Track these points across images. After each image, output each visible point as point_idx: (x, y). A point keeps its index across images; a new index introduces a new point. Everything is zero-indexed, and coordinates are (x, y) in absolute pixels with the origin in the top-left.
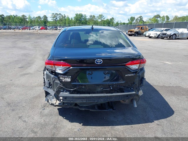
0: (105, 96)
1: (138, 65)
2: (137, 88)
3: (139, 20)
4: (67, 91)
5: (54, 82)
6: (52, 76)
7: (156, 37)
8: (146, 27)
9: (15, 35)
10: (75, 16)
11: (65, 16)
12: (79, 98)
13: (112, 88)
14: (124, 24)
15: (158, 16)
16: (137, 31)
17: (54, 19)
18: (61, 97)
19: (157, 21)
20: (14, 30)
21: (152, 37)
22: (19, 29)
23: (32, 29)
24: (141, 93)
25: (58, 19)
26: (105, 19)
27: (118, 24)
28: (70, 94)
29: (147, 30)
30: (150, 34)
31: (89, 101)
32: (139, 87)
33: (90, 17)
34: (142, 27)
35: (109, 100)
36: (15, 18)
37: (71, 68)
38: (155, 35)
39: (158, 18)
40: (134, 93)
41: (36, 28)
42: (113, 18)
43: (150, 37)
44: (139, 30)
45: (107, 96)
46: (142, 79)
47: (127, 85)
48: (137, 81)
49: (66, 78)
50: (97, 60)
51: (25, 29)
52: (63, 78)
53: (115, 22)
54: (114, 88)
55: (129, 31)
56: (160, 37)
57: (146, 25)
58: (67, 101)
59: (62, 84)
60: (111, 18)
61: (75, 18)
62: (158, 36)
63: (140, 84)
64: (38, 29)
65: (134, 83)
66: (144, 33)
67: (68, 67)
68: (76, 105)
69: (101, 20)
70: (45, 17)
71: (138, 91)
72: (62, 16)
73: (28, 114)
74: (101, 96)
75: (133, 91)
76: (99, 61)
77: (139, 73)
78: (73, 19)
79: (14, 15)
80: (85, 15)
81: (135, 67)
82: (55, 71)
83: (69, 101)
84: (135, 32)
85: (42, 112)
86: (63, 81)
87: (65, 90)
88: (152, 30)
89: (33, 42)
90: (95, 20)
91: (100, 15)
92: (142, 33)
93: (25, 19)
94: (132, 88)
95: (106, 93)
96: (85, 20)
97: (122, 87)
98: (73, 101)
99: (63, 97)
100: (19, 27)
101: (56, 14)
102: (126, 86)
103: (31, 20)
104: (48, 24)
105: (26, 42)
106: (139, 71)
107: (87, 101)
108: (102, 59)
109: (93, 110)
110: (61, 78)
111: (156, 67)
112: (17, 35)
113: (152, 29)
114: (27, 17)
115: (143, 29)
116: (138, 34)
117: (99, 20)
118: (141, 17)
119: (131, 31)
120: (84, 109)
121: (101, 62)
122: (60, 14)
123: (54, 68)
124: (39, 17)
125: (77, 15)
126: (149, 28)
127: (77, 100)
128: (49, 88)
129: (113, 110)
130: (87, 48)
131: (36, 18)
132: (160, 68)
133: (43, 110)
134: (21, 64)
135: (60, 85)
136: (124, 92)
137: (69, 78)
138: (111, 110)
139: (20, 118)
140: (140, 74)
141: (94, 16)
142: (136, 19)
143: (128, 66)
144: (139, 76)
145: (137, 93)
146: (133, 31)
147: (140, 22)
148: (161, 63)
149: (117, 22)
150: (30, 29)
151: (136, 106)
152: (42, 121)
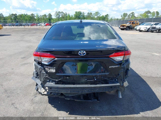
0: (89, 87)
1: (122, 57)
2: (121, 80)
3: (131, 16)
4: (52, 81)
5: (40, 72)
6: (39, 67)
7: (146, 31)
8: (137, 22)
9: (25, 30)
10: (75, 13)
11: (66, 14)
12: (63, 89)
13: (96, 79)
14: (118, 19)
15: (149, 12)
16: (129, 25)
17: (58, 16)
18: (47, 87)
19: (148, 16)
20: (24, 26)
21: (143, 30)
22: (28, 26)
23: (39, 26)
24: (126, 84)
25: (61, 16)
26: (101, 16)
27: (112, 20)
28: (55, 84)
29: (138, 24)
30: (141, 28)
31: (73, 91)
32: (123, 78)
33: (88, 14)
34: (133, 22)
35: (93, 91)
36: (26, 16)
37: (56, 59)
38: (146, 29)
39: (148, 14)
40: (118, 84)
41: (42, 24)
42: (108, 15)
43: (140, 31)
44: (131, 25)
45: (91, 87)
46: (127, 70)
47: (112, 77)
48: (122, 73)
49: (51, 69)
50: (81, 52)
51: (33, 25)
52: (48, 69)
53: (110, 18)
54: (98, 79)
55: (121, 26)
56: (150, 30)
57: (137, 20)
58: (52, 91)
59: (47, 75)
60: (106, 15)
61: (74, 15)
62: (148, 30)
63: (125, 76)
64: (44, 25)
65: (118, 75)
66: (135, 27)
67: (53, 58)
68: (62, 94)
69: (97, 17)
70: (50, 15)
71: (123, 83)
72: (64, 14)
73: (20, 101)
74: (85, 87)
75: (117, 82)
76: (82, 52)
77: (123, 65)
78: (73, 16)
79: (24, 14)
80: (83, 13)
81: (119, 58)
82: (41, 62)
83: (54, 91)
84: (127, 27)
85: (33, 99)
86: (49, 72)
87: (51, 81)
88: (143, 25)
89: (38, 36)
90: (92, 17)
91: (96, 12)
92: (133, 27)
93: (33, 17)
94: (117, 80)
95: (91, 84)
96: (83, 17)
97: (106, 79)
98: (58, 91)
99: (48, 87)
100: (29, 24)
101: (59, 12)
102: (110, 77)
103: (38, 17)
104: (52, 21)
105: (32, 36)
106: (123, 62)
107: (71, 91)
108: (85, 51)
109: (78, 100)
110: (47, 69)
111: (144, 58)
112: (26, 30)
113: (142, 23)
114: (36, 15)
115: (134, 24)
116: (129, 28)
117: (96, 17)
118: (133, 13)
119: (123, 26)
120: (69, 99)
121: (84, 54)
122: (62, 12)
123: (40, 59)
124: (45, 15)
125: (76, 12)
126: (140, 23)
127: (62, 91)
128: (36, 78)
129: (98, 100)
130: (74, 40)
131: (43, 16)
132: (148, 59)
133: (35, 97)
134: (24, 55)
135: (46, 75)
136: (108, 83)
137: (54, 69)
138: (96, 100)
139: (13, 104)
140: (125, 66)
141: (91, 13)
142: (128, 15)
143: (112, 57)
144: (124, 68)
145: (122, 84)
146: (125, 26)
147: (132, 17)
148: (150, 55)
149: (111, 18)
150: (37, 26)
151: (121, 97)
152: (32, 108)
